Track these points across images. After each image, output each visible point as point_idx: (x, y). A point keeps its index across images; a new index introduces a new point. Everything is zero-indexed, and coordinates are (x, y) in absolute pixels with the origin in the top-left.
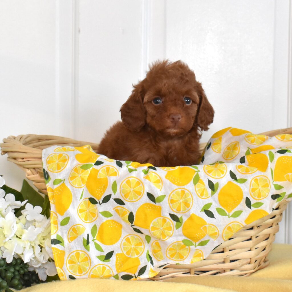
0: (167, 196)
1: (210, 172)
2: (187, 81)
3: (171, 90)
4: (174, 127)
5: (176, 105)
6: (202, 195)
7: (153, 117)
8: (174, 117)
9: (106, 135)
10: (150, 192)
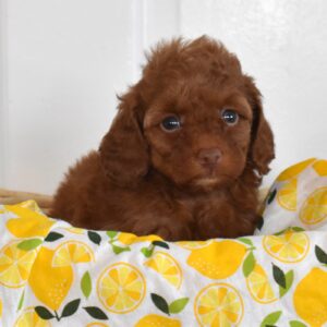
0: (192, 299)
1: (275, 249)
2: (226, 77)
3: (196, 99)
4: (210, 175)
5: (208, 131)
6: (260, 296)
7: (165, 156)
8: (207, 156)
9: (67, 177)
10: (157, 293)
